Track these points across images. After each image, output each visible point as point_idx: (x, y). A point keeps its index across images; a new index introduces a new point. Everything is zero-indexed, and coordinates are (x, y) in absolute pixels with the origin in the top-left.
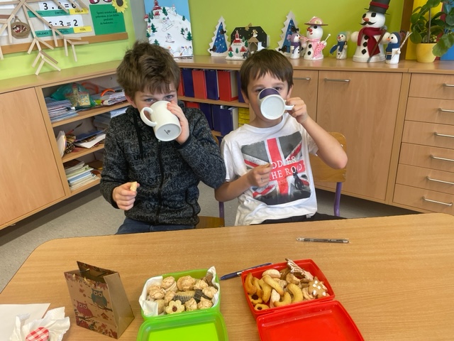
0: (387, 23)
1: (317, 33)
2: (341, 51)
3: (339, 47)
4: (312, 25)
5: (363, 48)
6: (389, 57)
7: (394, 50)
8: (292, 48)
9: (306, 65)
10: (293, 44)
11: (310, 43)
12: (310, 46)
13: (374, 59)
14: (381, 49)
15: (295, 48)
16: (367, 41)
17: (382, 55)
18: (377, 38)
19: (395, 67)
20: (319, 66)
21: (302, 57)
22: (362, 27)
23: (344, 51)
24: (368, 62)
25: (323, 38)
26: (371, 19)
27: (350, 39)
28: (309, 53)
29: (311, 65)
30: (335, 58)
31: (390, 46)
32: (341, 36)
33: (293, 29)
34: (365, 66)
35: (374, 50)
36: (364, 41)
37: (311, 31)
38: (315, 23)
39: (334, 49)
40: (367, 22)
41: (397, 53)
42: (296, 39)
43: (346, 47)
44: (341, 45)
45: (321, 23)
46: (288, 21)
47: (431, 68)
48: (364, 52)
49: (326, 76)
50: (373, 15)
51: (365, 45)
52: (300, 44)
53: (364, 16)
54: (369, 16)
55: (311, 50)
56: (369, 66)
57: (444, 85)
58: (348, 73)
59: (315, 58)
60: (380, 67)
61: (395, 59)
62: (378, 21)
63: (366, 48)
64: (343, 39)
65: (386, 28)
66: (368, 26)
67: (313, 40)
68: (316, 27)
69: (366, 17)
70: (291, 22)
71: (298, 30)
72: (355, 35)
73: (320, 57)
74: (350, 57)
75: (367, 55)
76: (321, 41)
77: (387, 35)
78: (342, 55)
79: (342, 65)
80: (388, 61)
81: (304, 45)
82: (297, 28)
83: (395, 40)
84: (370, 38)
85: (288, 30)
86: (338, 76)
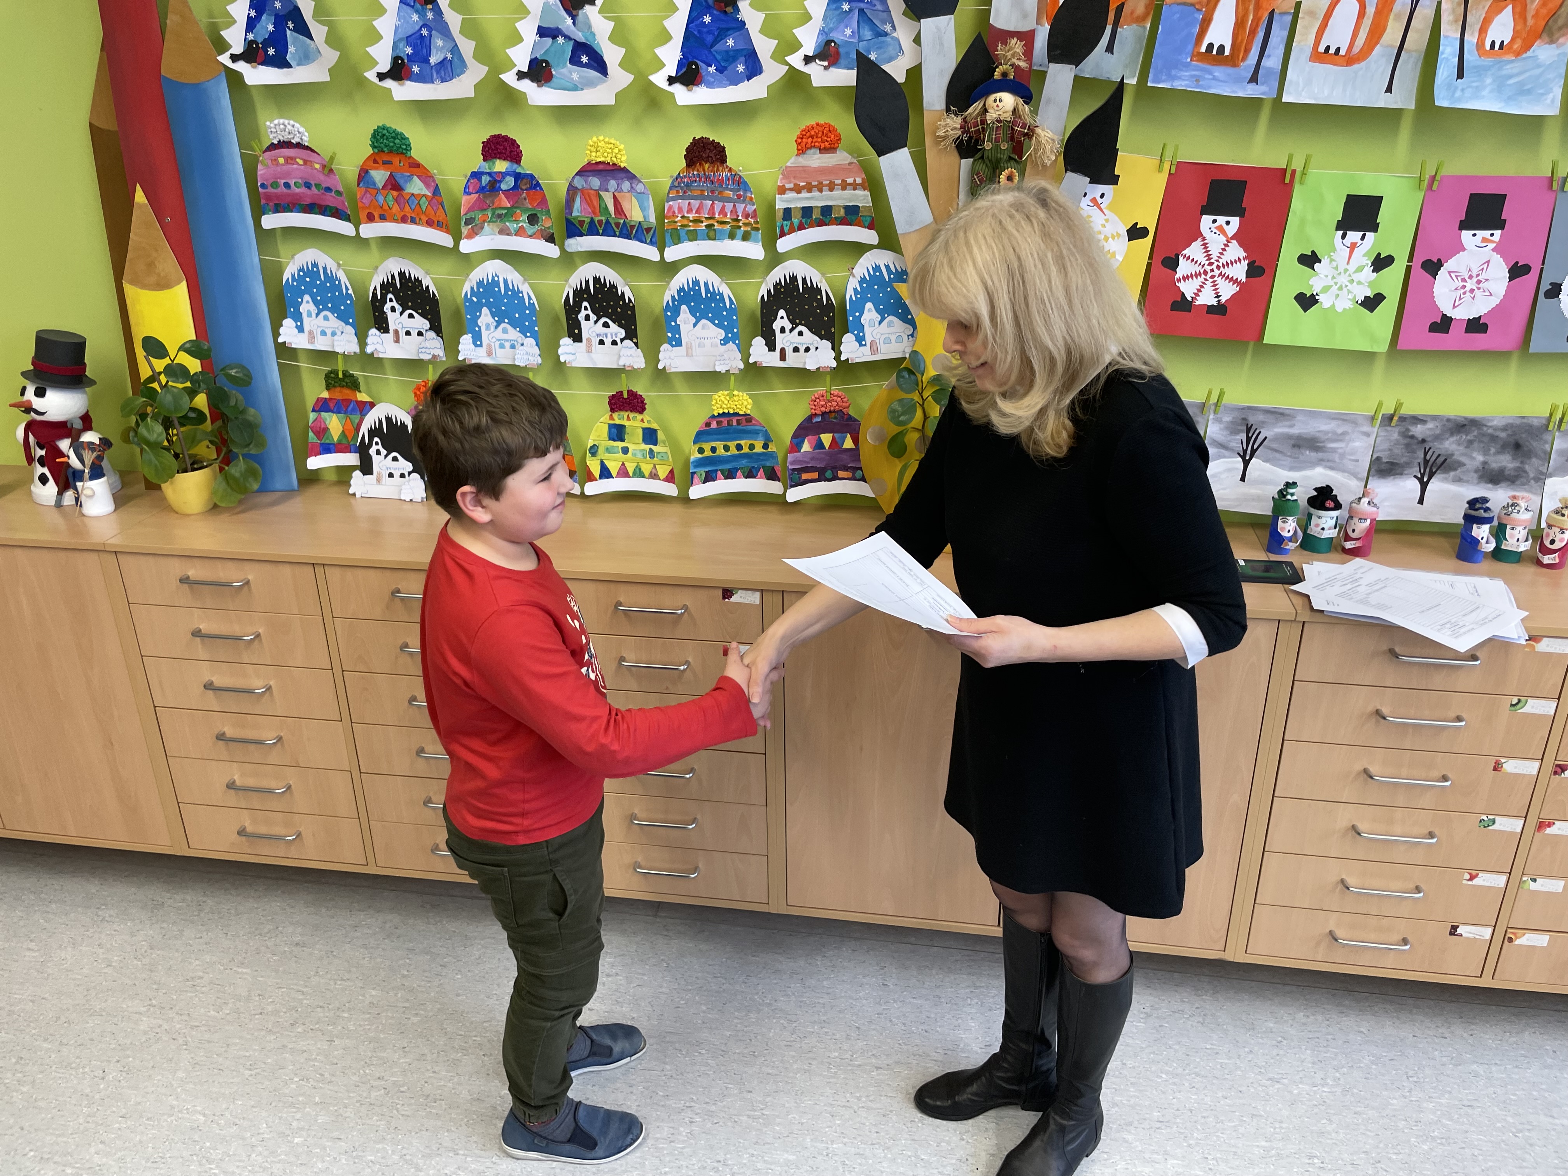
5: (40, 470)
13: (68, 497)
16: (43, 453)
22: (24, 420)
24: (59, 504)
26: (38, 403)
36: (38, 452)
48: (43, 480)
50: (40, 393)
51: (42, 462)
53: (23, 391)
54: (30, 394)
61: (99, 505)
62: (56, 405)
63: (46, 470)
66: (34, 416)
72: (16, 441)
75: (51, 488)
84: (47, 447)
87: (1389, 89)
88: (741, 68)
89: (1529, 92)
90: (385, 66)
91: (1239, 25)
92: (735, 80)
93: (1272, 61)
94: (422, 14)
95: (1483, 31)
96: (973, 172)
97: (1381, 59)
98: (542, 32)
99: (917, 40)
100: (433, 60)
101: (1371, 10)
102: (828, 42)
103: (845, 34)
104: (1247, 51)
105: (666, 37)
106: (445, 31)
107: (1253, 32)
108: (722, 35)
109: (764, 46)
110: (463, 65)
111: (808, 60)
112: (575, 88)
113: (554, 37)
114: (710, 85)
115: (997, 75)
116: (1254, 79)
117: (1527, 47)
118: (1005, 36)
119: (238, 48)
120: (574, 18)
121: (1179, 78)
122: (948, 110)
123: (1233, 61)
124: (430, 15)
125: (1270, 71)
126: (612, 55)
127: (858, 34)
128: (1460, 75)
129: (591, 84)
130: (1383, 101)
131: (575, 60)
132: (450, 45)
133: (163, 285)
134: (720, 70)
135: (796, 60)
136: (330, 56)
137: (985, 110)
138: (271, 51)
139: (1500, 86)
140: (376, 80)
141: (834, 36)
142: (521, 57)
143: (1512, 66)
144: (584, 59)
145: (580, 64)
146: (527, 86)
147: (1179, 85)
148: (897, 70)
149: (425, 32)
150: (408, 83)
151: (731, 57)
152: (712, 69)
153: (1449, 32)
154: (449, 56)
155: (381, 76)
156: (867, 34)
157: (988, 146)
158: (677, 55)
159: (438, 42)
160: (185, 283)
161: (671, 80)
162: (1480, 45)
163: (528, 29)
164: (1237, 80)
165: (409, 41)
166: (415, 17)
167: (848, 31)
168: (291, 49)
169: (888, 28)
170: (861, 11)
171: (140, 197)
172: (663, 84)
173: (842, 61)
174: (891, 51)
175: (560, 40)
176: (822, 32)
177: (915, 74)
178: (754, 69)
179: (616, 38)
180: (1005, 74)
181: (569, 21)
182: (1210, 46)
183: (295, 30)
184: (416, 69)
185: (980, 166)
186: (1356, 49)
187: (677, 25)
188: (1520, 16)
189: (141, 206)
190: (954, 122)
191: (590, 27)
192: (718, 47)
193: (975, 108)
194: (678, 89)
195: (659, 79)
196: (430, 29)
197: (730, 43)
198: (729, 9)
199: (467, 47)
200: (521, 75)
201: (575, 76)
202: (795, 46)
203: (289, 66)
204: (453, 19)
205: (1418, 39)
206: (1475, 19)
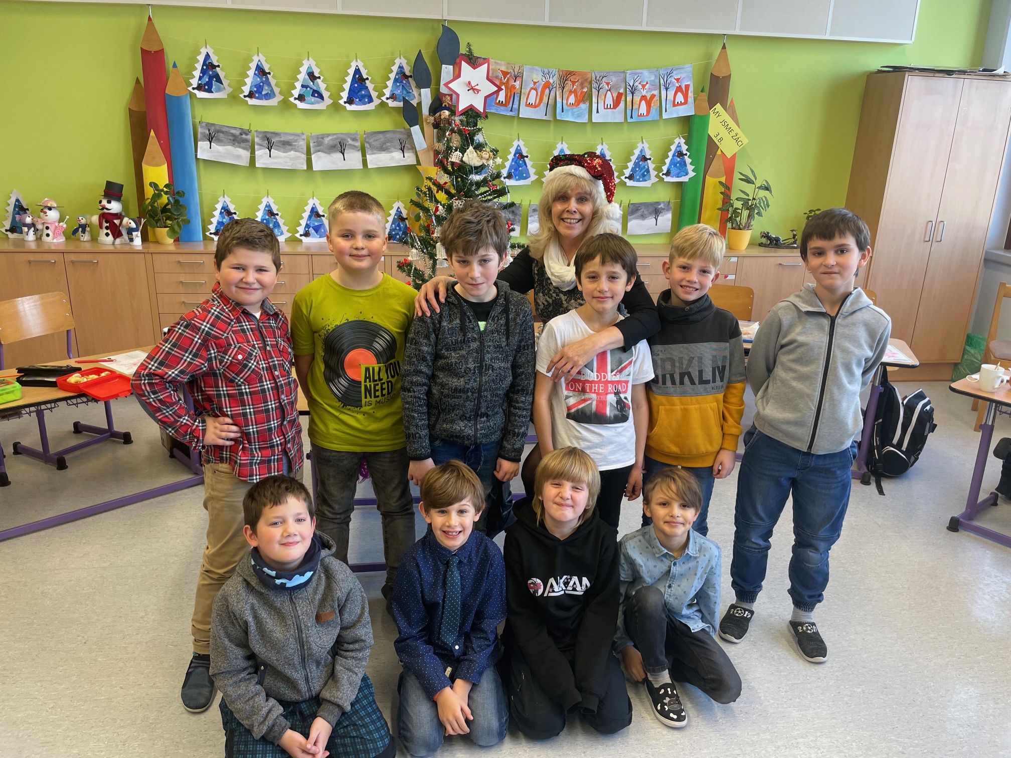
0: (125, 208)
1: (53, 215)
2: (84, 233)
3: (80, 229)
4: (46, 207)
5: (105, 231)
6: (131, 240)
7: (134, 233)
8: (25, 229)
9: (46, 248)
10: (25, 225)
11: (47, 225)
12: (47, 228)
13: (118, 241)
14: (124, 232)
15: (29, 230)
16: (108, 225)
17: (125, 236)
18: (117, 222)
19: (140, 248)
20: (62, 248)
21: (39, 239)
22: (101, 212)
23: (87, 233)
24: (113, 244)
25: (61, 220)
26: (108, 206)
27: (91, 222)
28: (48, 235)
29: (53, 248)
30: (79, 239)
31: (130, 231)
32: (80, 218)
33: (20, 209)
34: (111, 248)
35: (117, 234)
36: (105, 225)
37: (45, 213)
38: (49, 205)
39: (75, 232)
40: (104, 208)
41: (138, 236)
42: (28, 220)
43: (88, 229)
44: (83, 227)
45: (55, 206)
46: (12, 201)
47: (172, 248)
48: (107, 235)
49: (72, 257)
50: (109, 202)
51: (107, 228)
52: (33, 225)
53: (100, 202)
54: (104, 202)
55: (49, 232)
56: (115, 248)
57: (179, 262)
58: (95, 255)
59: (55, 240)
60: (127, 248)
61: (138, 241)
62: (115, 207)
63: (109, 231)
64: (83, 222)
65: (123, 214)
66: (105, 211)
67: (49, 222)
68: (50, 209)
69: (102, 204)
70: (17, 200)
71: (28, 209)
72: (95, 219)
73: (62, 239)
74: (94, 239)
75: (111, 237)
76: (59, 222)
77: (126, 220)
78: (86, 237)
79: (88, 247)
80: (131, 243)
81: (40, 227)
82: (25, 207)
83: (133, 225)
84: (110, 222)
85: (14, 209)
86: (85, 258)
87: (546, 115)
88: (366, 100)
89: (580, 116)
90: (247, 93)
91: (506, 96)
92: (365, 104)
93: (516, 106)
94: (261, 79)
95: (567, 100)
96: (438, 133)
97: (543, 107)
98: (303, 86)
99: (420, 95)
100: (263, 93)
101: (539, 94)
102: (393, 94)
103: (398, 92)
104: (509, 103)
105: (344, 90)
106: (269, 84)
107: (510, 98)
108: (361, 90)
109: (374, 94)
110: (274, 95)
111: (387, 99)
112: (313, 104)
113: (307, 88)
114: (357, 105)
115: (443, 106)
116: (511, 111)
117: (578, 105)
118: (445, 95)
119: (195, 86)
120: (313, 82)
121: (491, 109)
122: (430, 115)
123: (505, 105)
124: (264, 79)
125: (515, 109)
126: (326, 94)
127: (402, 92)
128: (563, 111)
129: (318, 103)
130: (545, 118)
131: (313, 95)
132: (270, 89)
133: (158, 165)
134: (360, 100)
135: (384, 98)
136: (229, 90)
137: (440, 115)
138: (206, 87)
139: (573, 114)
140: (243, 97)
141: (394, 92)
142: (296, 93)
143: (575, 110)
144: (316, 95)
145: (315, 97)
146: (297, 102)
147: (492, 111)
148: (414, 102)
149: (261, 84)
150: (254, 99)
151: (363, 97)
152: (357, 100)
153: (559, 100)
154: (269, 92)
155: (245, 96)
156: (405, 92)
157: (442, 125)
158: (347, 95)
159: (266, 88)
160: (166, 164)
161: (345, 103)
162: (567, 104)
163: (298, 85)
164: (507, 110)
165: (256, 86)
166: (259, 79)
167: (399, 91)
168: (214, 87)
169: (411, 91)
170: (403, 86)
171: (152, 133)
172: (343, 104)
173: (397, 99)
174: (412, 97)
175: (309, 89)
176: (391, 91)
177: (420, 104)
178: (371, 100)
179: (326, 89)
180: (445, 105)
181: (312, 83)
182: (499, 101)
183: (216, 81)
184: (257, 95)
185: (440, 131)
186: (537, 104)
187: (347, 86)
188: (576, 96)
189: (152, 137)
190: (432, 118)
191: (318, 85)
192: (359, 94)
193: (437, 115)
194: (347, 105)
195: (342, 102)
196: (263, 83)
197: (363, 92)
198: (363, 83)
199: (277, 90)
200: (295, 99)
201: (313, 100)
202: (384, 95)
203: (212, 92)
204: (273, 81)
205: (551, 102)
206: (565, 96)
